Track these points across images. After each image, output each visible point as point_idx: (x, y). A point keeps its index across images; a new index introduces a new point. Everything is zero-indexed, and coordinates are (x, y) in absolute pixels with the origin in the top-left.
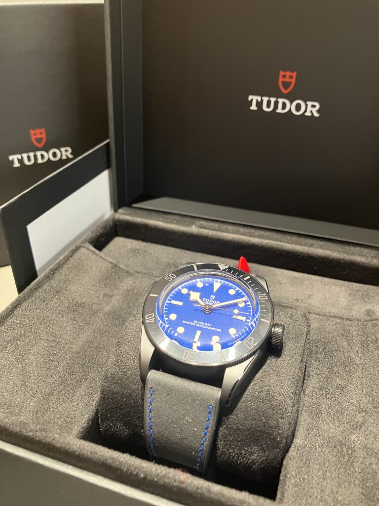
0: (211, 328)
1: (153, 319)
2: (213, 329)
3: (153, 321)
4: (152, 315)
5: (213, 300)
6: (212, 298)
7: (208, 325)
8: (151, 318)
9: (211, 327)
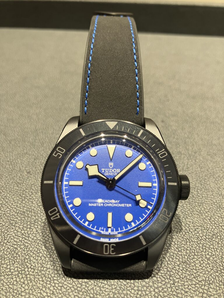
0: (120, 205)
1: (58, 214)
2: (123, 205)
3: (59, 217)
4: (55, 210)
5: (113, 168)
6: (111, 166)
7: (116, 201)
8: (56, 214)
9: (120, 203)
